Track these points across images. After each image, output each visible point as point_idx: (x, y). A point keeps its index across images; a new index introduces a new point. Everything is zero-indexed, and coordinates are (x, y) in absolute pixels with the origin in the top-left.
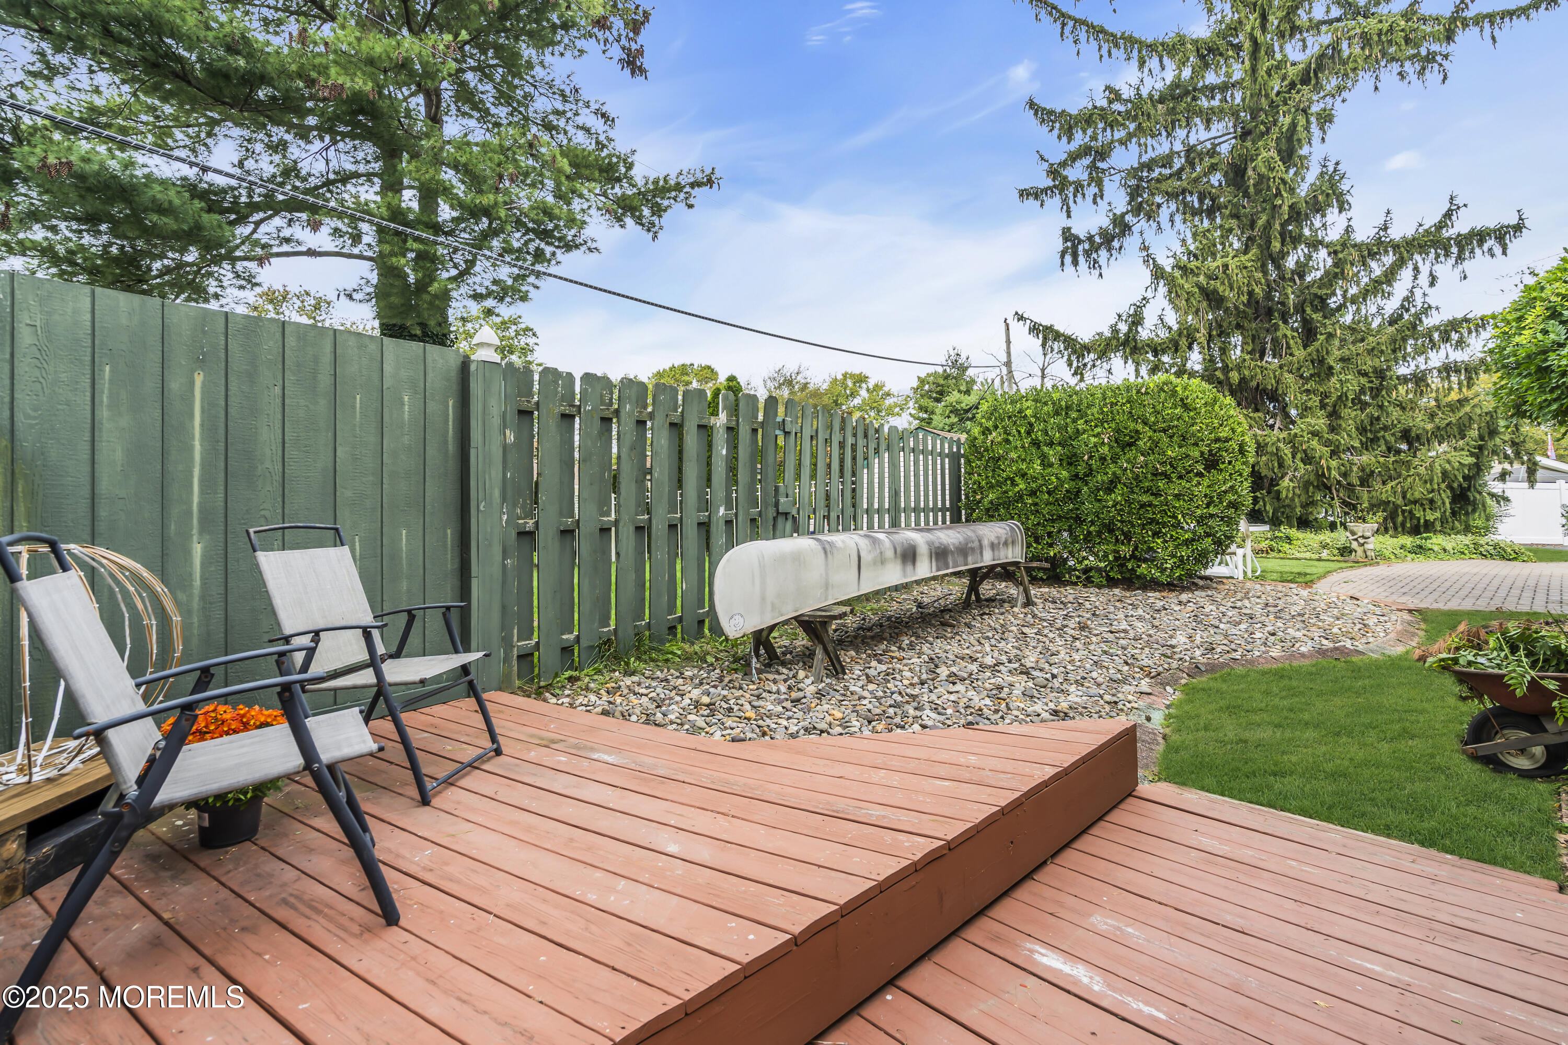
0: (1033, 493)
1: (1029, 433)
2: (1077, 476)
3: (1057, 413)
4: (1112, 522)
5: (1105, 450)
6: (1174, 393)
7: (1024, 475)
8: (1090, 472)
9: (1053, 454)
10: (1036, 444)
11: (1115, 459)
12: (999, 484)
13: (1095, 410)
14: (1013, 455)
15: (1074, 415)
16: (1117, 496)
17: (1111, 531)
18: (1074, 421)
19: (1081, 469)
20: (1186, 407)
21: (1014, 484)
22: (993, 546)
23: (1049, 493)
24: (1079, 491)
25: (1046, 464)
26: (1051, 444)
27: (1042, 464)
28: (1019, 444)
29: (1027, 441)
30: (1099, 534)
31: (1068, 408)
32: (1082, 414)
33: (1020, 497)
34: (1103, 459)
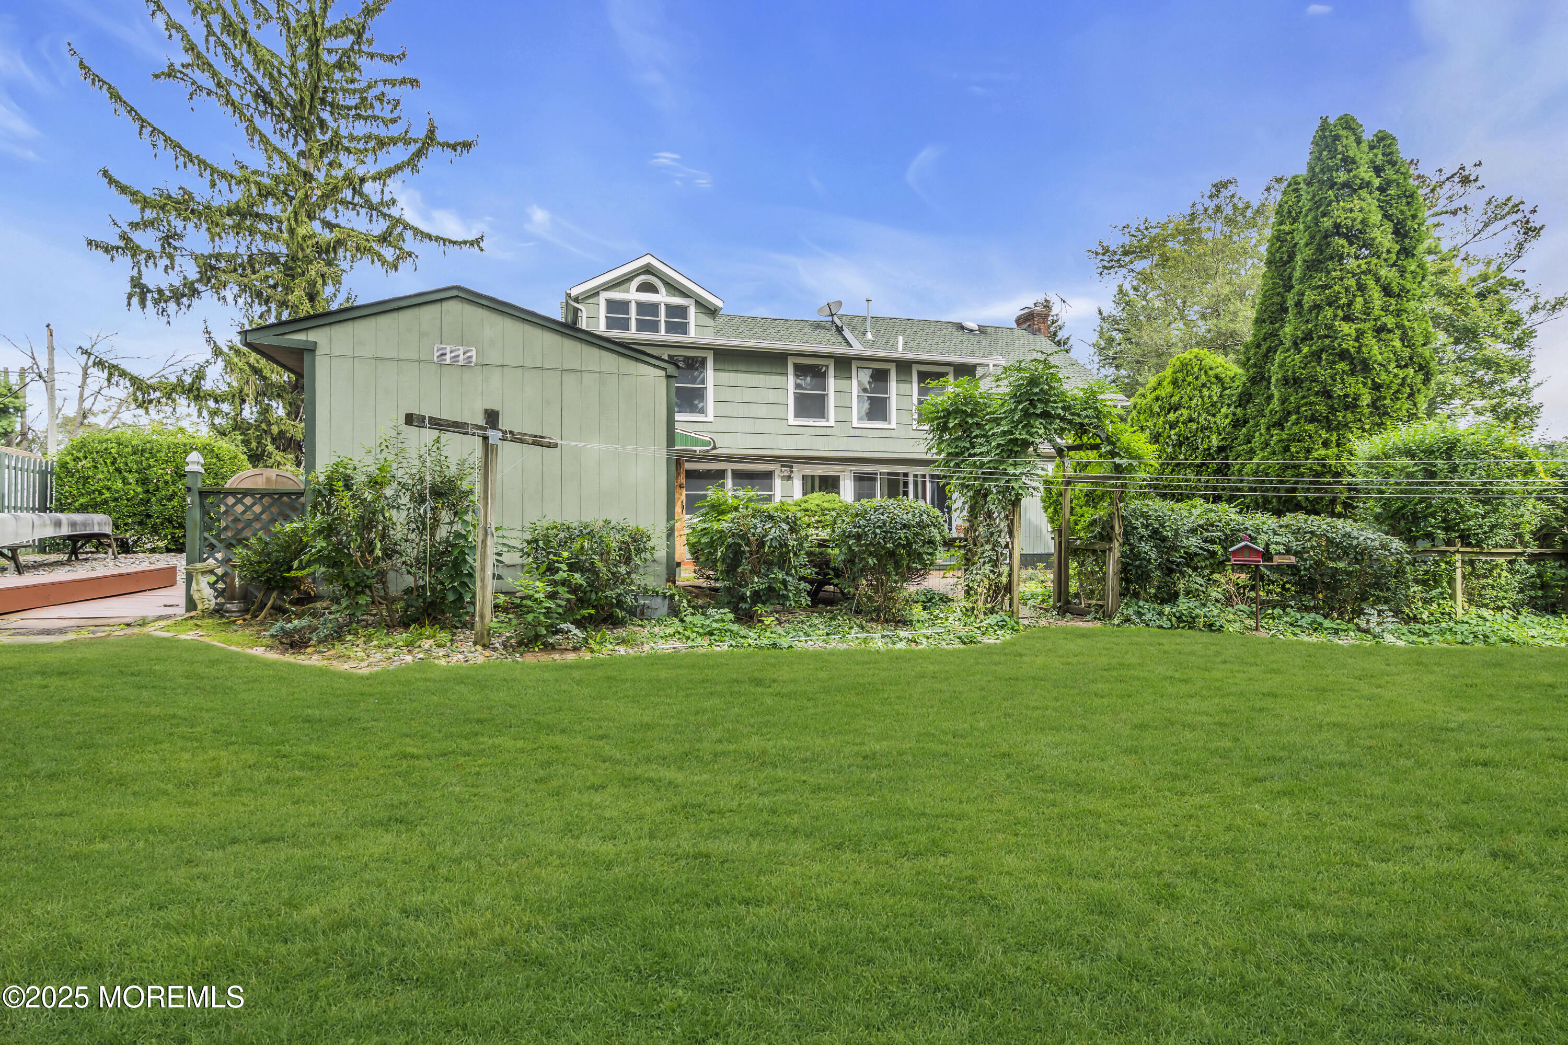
0: (116, 500)
1: (113, 463)
2: (148, 491)
3: (135, 453)
4: (171, 517)
5: (168, 478)
6: (212, 451)
7: (109, 489)
8: (157, 489)
9: (131, 478)
10: (119, 471)
11: (174, 483)
12: (89, 494)
13: (163, 454)
14: (101, 476)
15: (148, 455)
16: (175, 503)
17: (170, 522)
18: (147, 459)
19: (151, 488)
20: (219, 459)
21: (100, 493)
22: (99, 524)
23: (128, 500)
24: (149, 499)
25: (125, 481)
26: (130, 471)
27: (123, 483)
28: (105, 470)
29: (111, 469)
30: (162, 524)
31: (143, 451)
32: (153, 456)
33: (106, 502)
34: (166, 482)
